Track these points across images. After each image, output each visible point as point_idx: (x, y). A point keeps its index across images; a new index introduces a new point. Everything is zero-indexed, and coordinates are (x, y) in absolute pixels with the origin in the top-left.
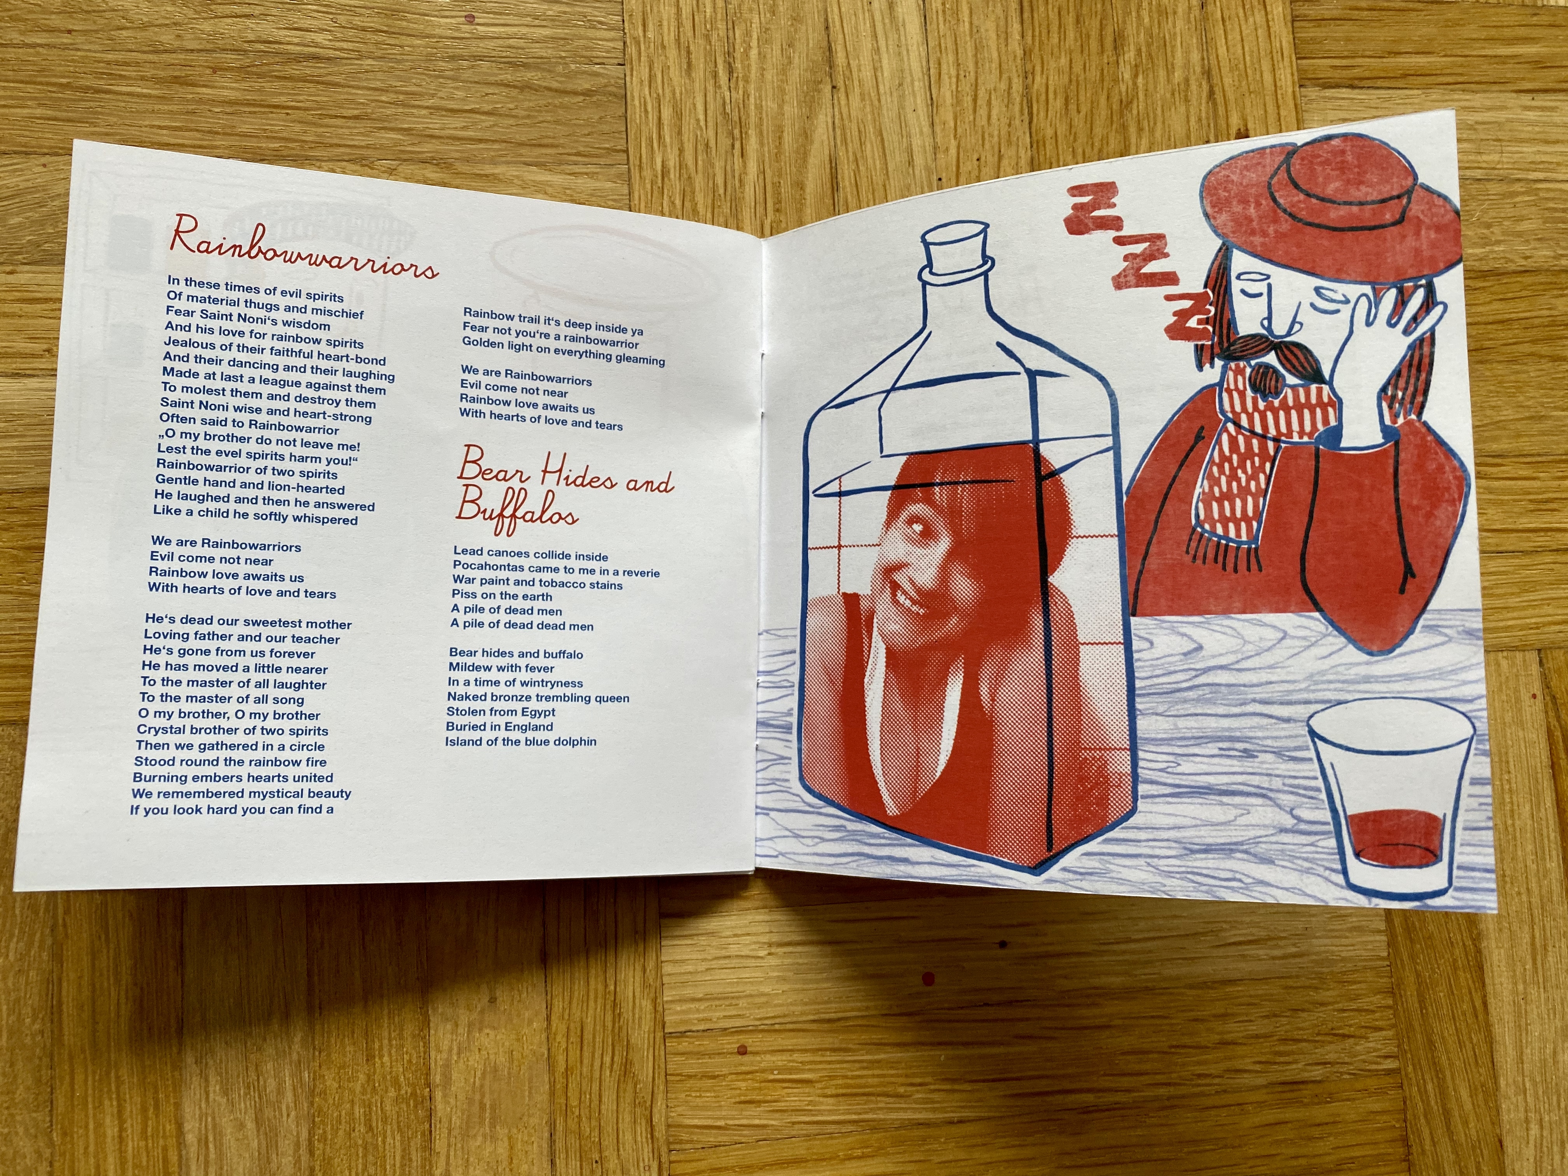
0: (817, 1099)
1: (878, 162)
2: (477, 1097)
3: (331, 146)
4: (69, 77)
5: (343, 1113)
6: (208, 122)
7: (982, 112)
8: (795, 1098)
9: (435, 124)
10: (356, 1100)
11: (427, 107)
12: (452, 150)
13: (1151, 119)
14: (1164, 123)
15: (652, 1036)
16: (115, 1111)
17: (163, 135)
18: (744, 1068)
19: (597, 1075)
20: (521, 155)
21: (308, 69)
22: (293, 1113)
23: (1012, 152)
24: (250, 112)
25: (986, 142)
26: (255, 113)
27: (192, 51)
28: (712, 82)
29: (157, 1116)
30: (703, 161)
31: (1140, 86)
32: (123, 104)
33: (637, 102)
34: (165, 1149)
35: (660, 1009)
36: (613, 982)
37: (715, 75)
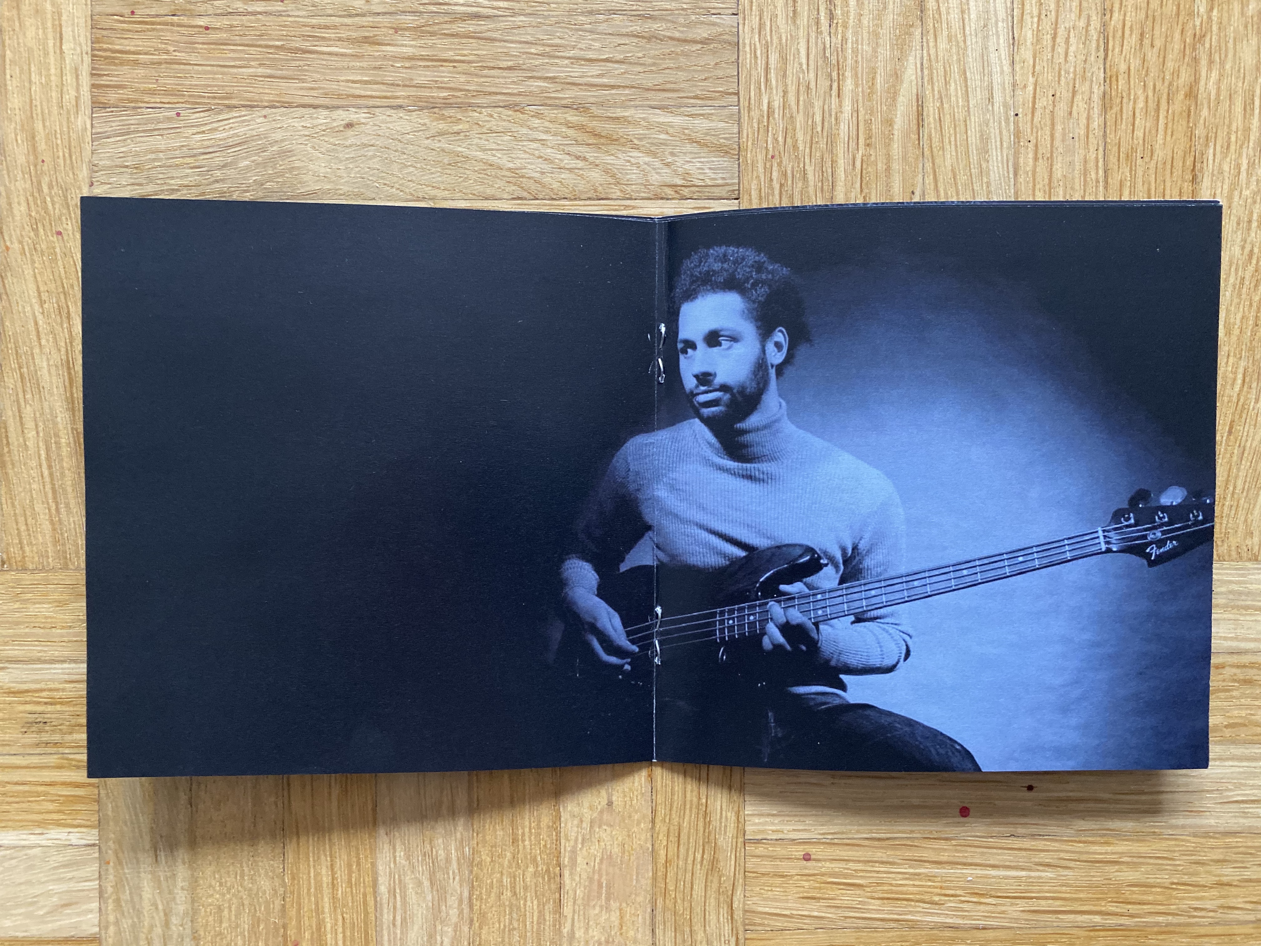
0: (866, 900)
1: (960, 100)
2: (596, 877)
3: (490, 94)
4: (283, 40)
5: (495, 880)
6: (392, 76)
7: (1061, 50)
8: (848, 897)
9: (576, 72)
10: (504, 872)
11: (569, 58)
12: (590, 96)
13: (1223, 52)
14: (1235, 55)
15: (734, 840)
16: (329, 864)
17: (357, 88)
18: (807, 871)
19: (690, 867)
20: (647, 99)
21: (471, 27)
22: (457, 878)
23: (1085, 88)
24: (424, 66)
25: (1062, 78)
26: (428, 66)
27: (378, 14)
28: (814, 28)
29: (359, 871)
30: (804, 101)
31: (1215, 19)
32: (324, 63)
33: (748, 49)
34: (365, 895)
35: (742, 820)
36: (705, 796)
37: (818, 23)
